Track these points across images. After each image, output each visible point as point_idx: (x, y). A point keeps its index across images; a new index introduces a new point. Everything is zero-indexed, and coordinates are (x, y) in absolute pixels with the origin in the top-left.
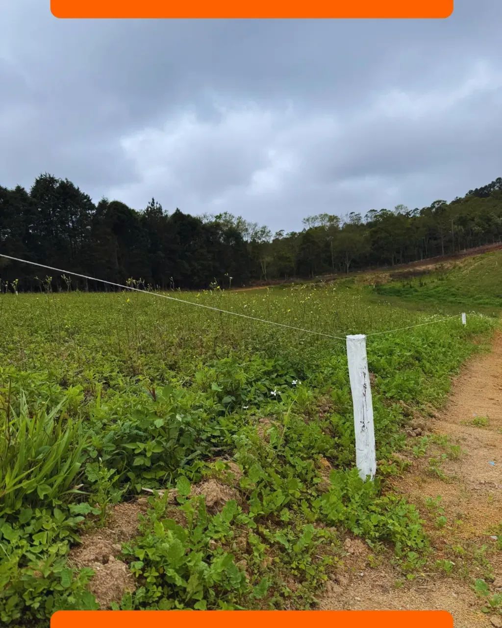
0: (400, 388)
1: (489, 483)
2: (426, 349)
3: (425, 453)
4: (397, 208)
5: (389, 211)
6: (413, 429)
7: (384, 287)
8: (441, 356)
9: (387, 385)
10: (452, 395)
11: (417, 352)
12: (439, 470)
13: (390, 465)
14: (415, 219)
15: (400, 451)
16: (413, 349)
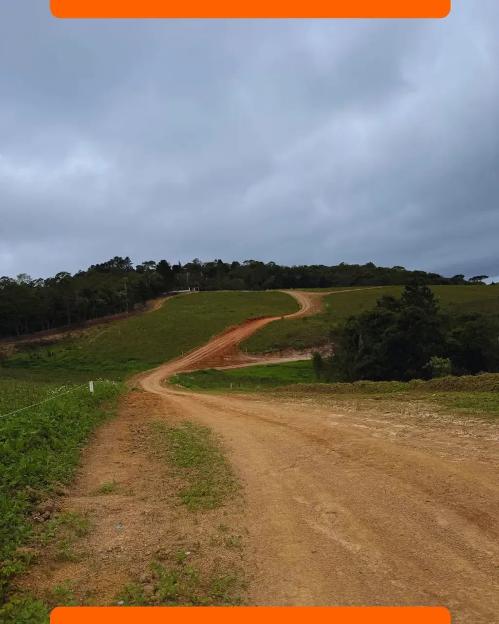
0: (26, 472)
1: (115, 549)
2: (54, 424)
3: (54, 537)
4: (20, 277)
5: (11, 279)
6: (41, 514)
7: (9, 359)
8: (70, 429)
9: (10, 472)
10: (81, 467)
11: (44, 428)
12: (67, 551)
13: (14, 563)
14: (39, 289)
15: (26, 544)
16: (40, 426)
